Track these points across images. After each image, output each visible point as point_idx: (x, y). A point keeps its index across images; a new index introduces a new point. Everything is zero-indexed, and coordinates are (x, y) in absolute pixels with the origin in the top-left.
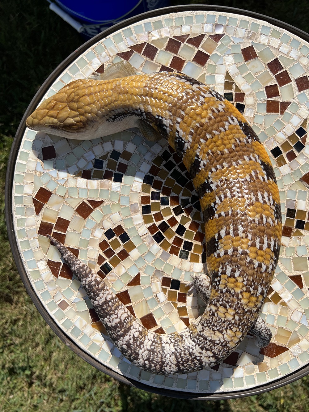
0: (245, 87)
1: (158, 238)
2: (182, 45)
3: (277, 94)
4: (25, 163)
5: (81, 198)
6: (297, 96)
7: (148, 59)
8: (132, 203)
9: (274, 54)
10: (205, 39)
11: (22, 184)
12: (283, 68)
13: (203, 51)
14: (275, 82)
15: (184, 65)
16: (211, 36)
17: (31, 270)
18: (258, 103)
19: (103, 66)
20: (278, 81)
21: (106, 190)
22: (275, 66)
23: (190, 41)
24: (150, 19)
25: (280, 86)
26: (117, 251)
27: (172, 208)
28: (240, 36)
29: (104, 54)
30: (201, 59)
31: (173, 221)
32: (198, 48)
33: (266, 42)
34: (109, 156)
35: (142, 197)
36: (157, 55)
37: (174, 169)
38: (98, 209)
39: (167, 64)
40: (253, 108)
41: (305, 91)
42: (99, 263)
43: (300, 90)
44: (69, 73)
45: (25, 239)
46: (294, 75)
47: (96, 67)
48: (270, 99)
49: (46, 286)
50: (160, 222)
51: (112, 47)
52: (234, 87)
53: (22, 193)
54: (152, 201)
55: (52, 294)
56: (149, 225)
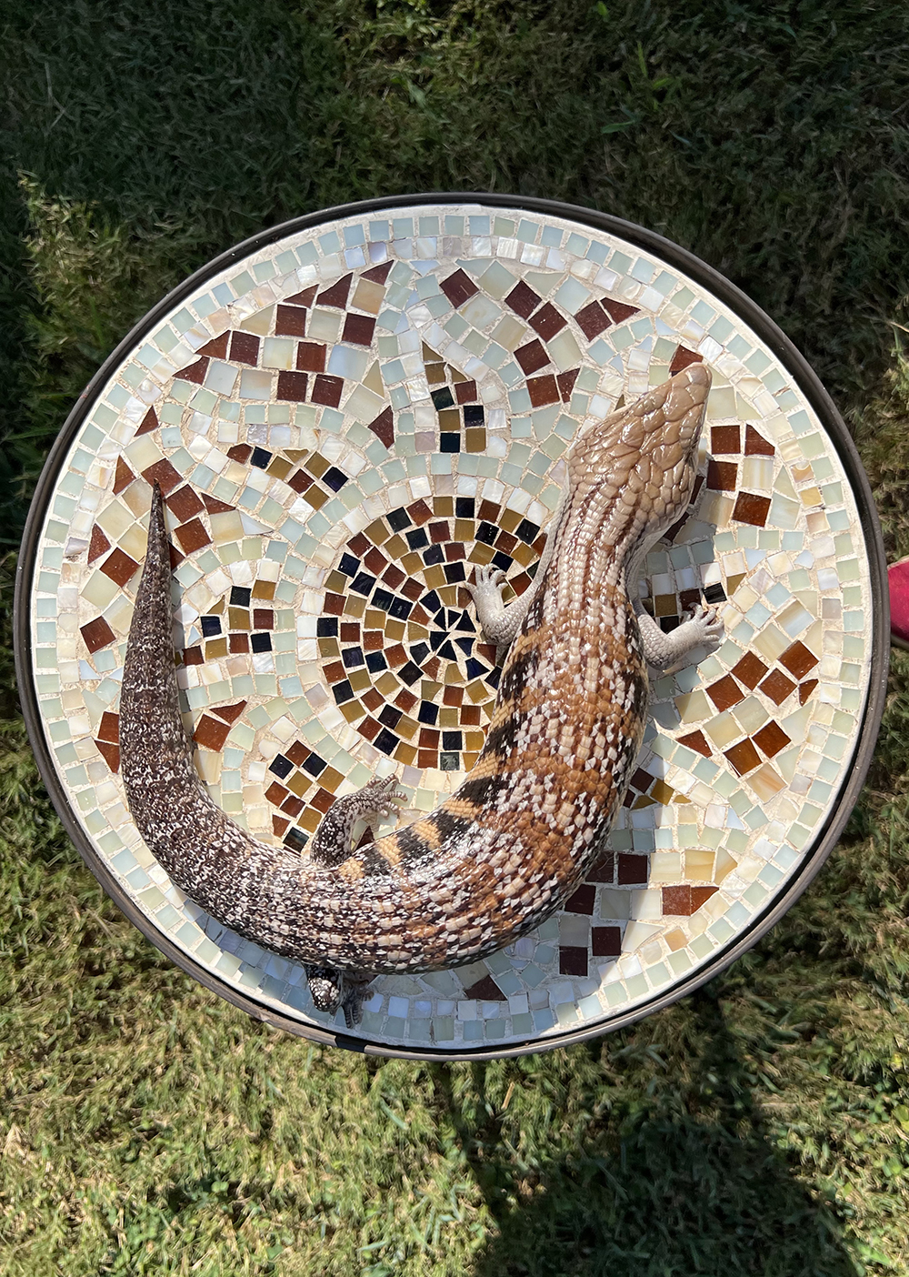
0: (470, 367)
1: (387, 744)
2: (309, 313)
3: (544, 361)
4: (53, 671)
6: (587, 351)
7: (245, 365)
8: (308, 688)
9: (514, 273)
10: (354, 284)
11: (62, 719)
12: (540, 300)
13: (359, 312)
14: (533, 336)
15: (328, 357)
16: (364, 275)
17: (140, 891)
18: (509, 393)
19: (152, 411)
20: (537, 331)
21: (244, 676)
22: (522, 298)
23: (323, 299)
24: (221, 274)
25: (546, 341)
26: (308, 797)
27: (395, 671)
28: (429, 255)
29: (145, 384)
30: (359, 330)
31: (406, 699)
32: (344, 308)
33: (487, 253)
34: (227, 602)
35: (325, 668)
36: (260, 352)
37: (374, 588)
38: (238, 723)
39: (289, 365)
40: (502, 406)
41: (602, 335)
42: (278, 832)
43: (590, 338)
44: (85, 448)
45: (106, 832)
46: (569, 309)
47: (140, 417)
48: (532, 376)
50: (380, 709)
51: (159, 362)
52: (447, 372)
53: (70, 737)
54: (349, 671)
56: (359, 722)
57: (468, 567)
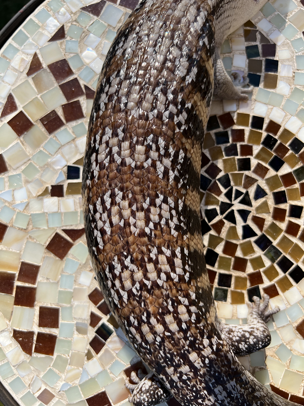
0: (274, 36)
5: (53, 228)
7: (128, 10)
18: (296, 56)
19: (62, 28)
29: (62, 10)
38: (80, 242)
40: (291, 63)
42: (93, 324)
47: (54, 31)
49: (15, 371)
52: (258, 36)
55: (27, 381)
57: (254, 162)
